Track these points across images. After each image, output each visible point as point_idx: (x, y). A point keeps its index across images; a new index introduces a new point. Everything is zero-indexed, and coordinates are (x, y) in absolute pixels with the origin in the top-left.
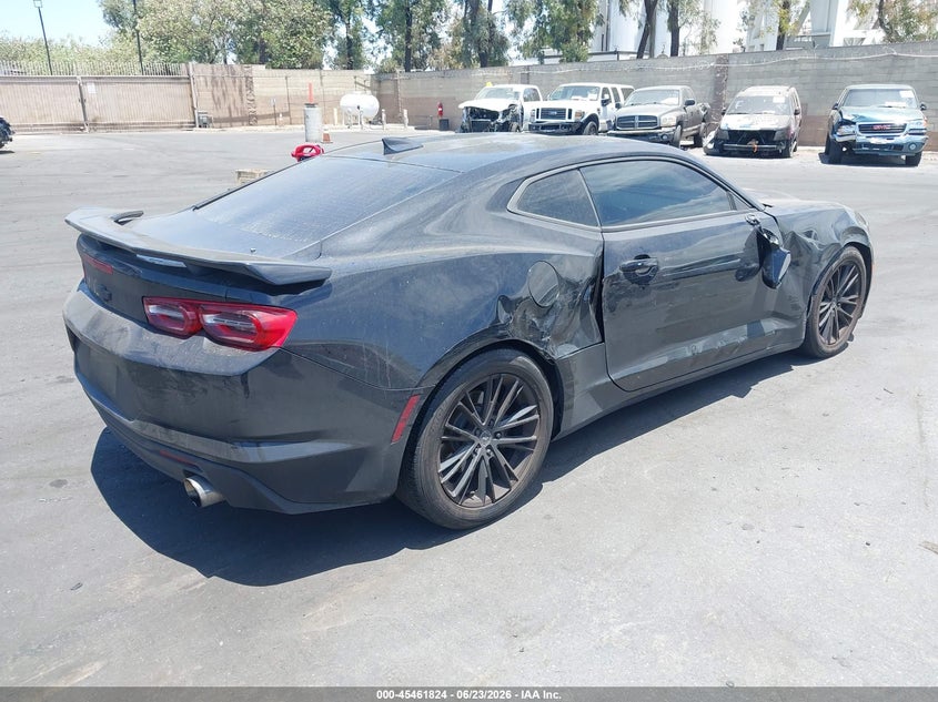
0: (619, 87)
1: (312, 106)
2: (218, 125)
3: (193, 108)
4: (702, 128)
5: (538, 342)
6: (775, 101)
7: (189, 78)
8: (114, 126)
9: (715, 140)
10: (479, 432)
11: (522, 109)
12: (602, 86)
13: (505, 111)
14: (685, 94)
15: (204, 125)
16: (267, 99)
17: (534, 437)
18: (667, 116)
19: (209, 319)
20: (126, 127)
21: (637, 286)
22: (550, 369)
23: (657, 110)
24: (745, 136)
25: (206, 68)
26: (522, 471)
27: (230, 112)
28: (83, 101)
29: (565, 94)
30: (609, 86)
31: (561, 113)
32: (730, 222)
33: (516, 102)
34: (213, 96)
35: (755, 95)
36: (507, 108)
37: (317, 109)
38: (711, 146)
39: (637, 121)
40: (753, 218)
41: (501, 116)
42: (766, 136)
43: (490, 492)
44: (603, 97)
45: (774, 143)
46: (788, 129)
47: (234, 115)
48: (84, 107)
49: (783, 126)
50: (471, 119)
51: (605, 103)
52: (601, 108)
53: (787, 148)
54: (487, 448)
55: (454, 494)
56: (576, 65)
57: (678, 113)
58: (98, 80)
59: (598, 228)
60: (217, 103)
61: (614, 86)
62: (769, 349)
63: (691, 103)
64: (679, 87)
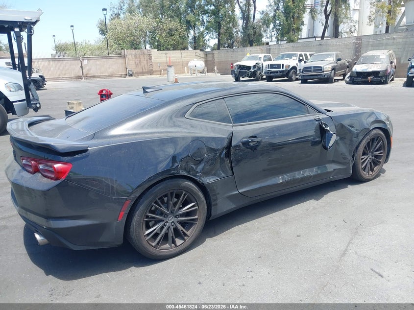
0: (308, 54)
1: (170, 66)
2: (137, 75)
3: (126, 68)
4: (347, 71)
5: (195, 176)
6: (381, 57)
7: (125, 56)
8: (94, 77)
9: (350, 77)
10: (166, 215)
11: (263, 65)
12: (299, 53)
13: (254, 66)
14: (337, 55)
15: (131, 75)
16: (157, 64)
17: (196, 217)
18: (327, 66)
19: (41, 166)
20: (99, 77)
21: (250, 150)
22: (202, 187)
23: (322, 64)
24: (366, 74)
25: (133, 51)
26: (192, 232)
27: (142, 70)
28: (82, 67)
29: (282, 58)
30: (303, 53)
31: (279, 66)
32: (304, 120)
33: (260, 62)
34: (135, 63)
35: (371, 54)
36: (255, 64)
37: (172, 68)
38: (348, 80)
39: (312, 69)
40: (318, 117)
41: (252, 68)
42: (375, 74)
43: (174, 242)
44: (299, 58)
45: (379, 77)
46: (386, 70)
47: (144, 70)
48: (82, 69)
49: (384, 69)
50: (239, 70)
51: (300, 61)
52: (298, 63)
53: (386, 79)
54: (172, 223)
55: (154, 244)
56: (291, 44)
57: (333, 65)
58: (88, 59)
59: (231, 124)
60: (137, 65)
61: (305, 53)
62: (331, 178)
63: (340, 60)
64: (334, 53)
